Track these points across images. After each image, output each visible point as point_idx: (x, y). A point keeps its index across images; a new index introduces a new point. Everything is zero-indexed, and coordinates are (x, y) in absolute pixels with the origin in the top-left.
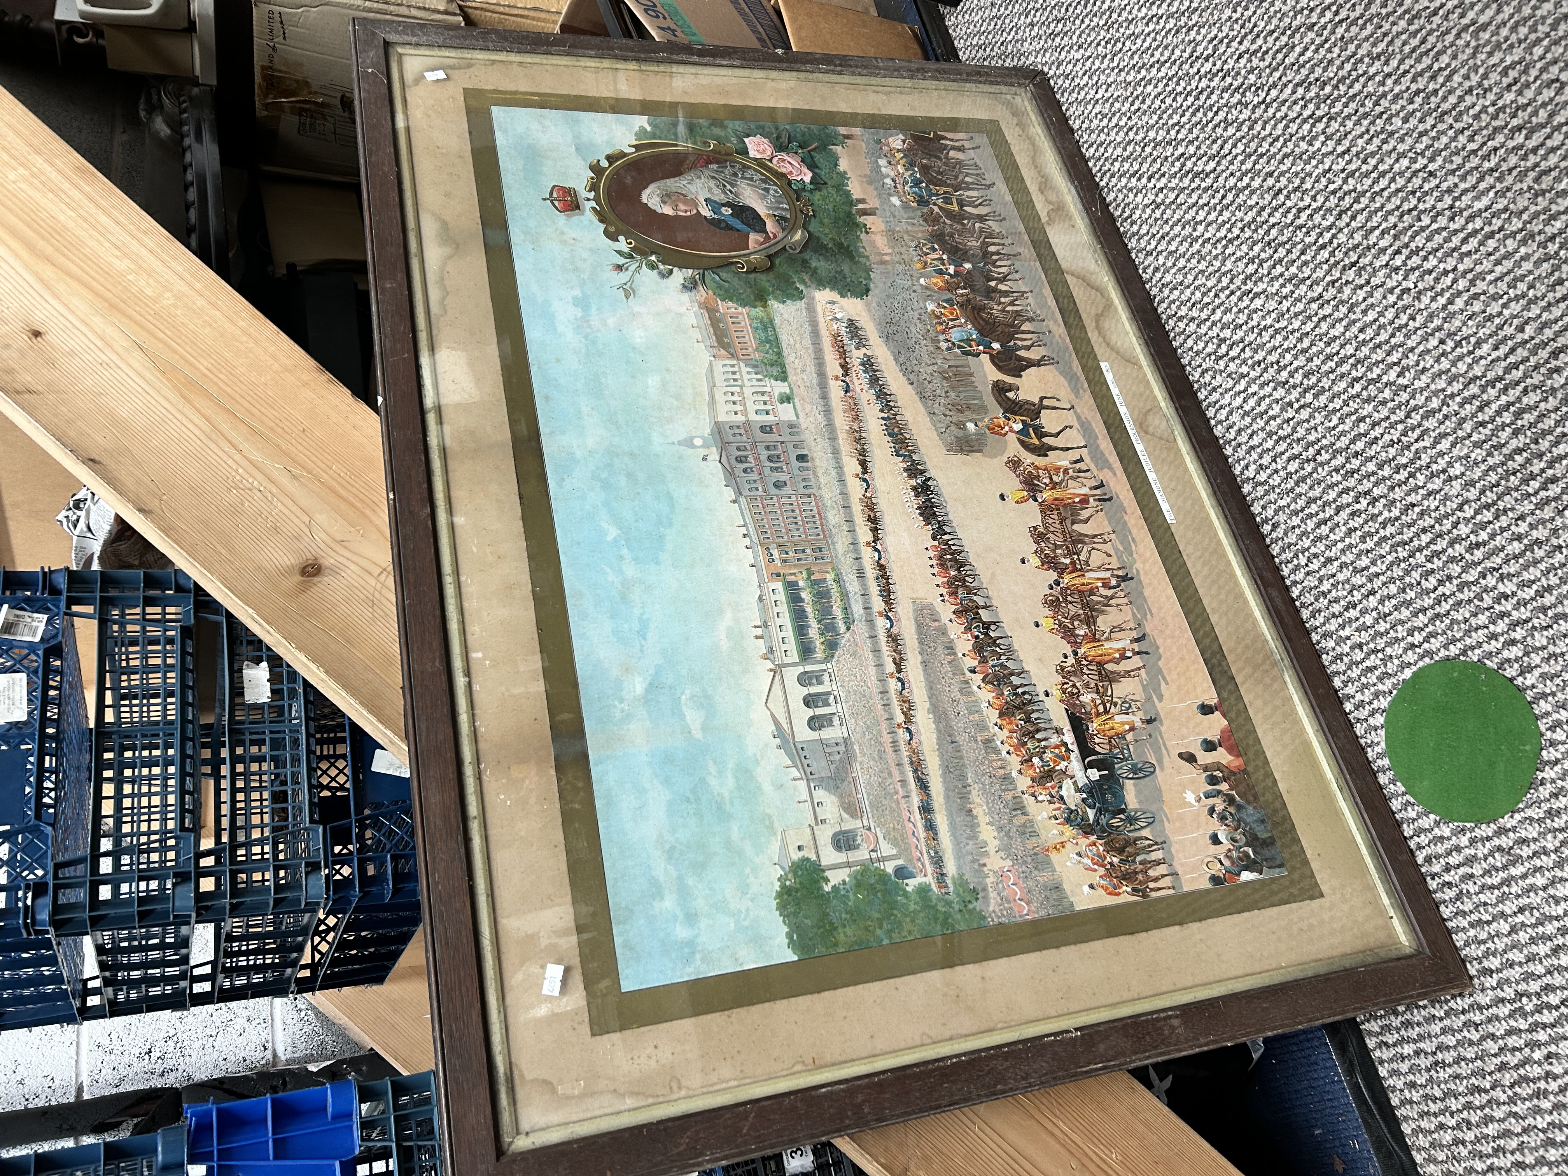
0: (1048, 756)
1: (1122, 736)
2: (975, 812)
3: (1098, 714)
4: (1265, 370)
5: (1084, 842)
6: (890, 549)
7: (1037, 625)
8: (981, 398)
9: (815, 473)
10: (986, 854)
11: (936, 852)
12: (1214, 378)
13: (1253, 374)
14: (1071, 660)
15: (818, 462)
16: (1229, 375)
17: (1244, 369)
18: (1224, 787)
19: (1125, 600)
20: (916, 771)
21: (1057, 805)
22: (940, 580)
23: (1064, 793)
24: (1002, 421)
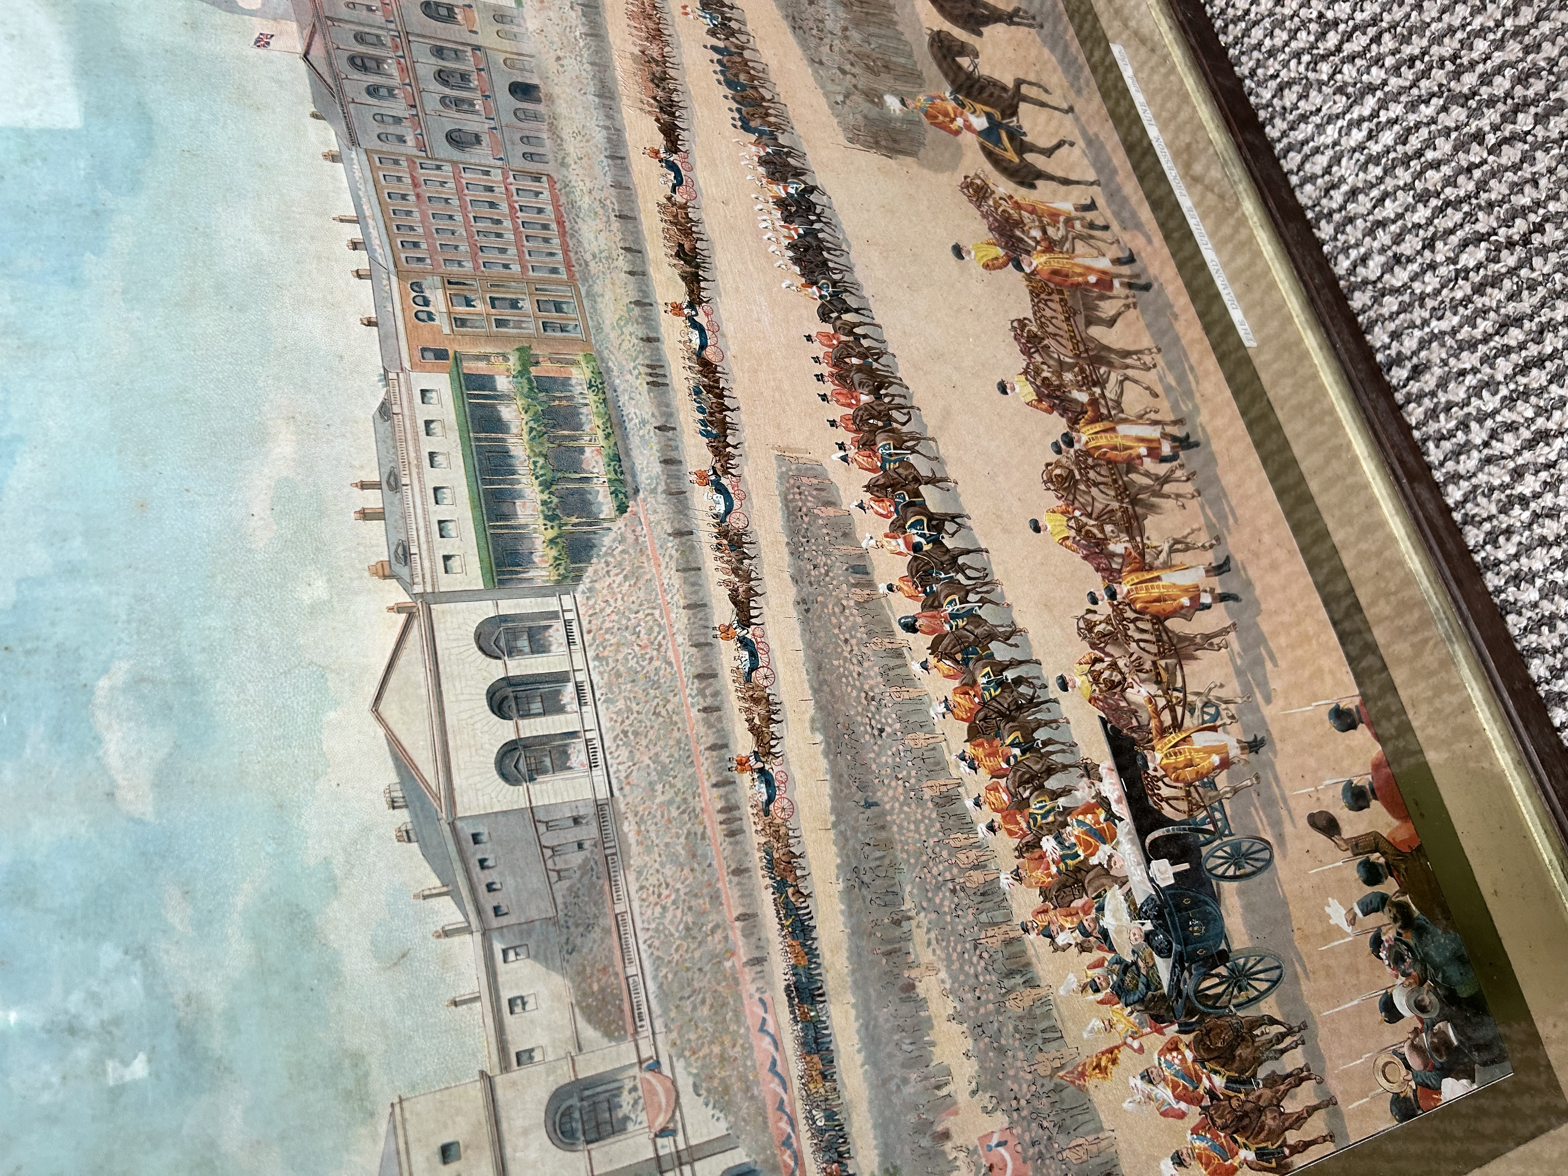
0: (1073, 832)
1: (1207, 780)
2: (921, 989)
3: (1163, 732)
4: (1426, 74)
5: (1155, 1042)
6: (728, 328)
7: (1037, 529)
8: (910, 56)
9: (553, 129)
10: (948, 1104)
11: (830, 1116)
12: (1302, 97)
13: (1394, 83)
14: (1104, 608)
15: (562, 107)
16: (1341, 90)
17: (1376, 75)
18: (1390, 886)
19: (1188, 488)
20: (780, 887)
21: (1097, 955)
22: (838, 412)
23: (1108, 921)
24: (950, 106)
